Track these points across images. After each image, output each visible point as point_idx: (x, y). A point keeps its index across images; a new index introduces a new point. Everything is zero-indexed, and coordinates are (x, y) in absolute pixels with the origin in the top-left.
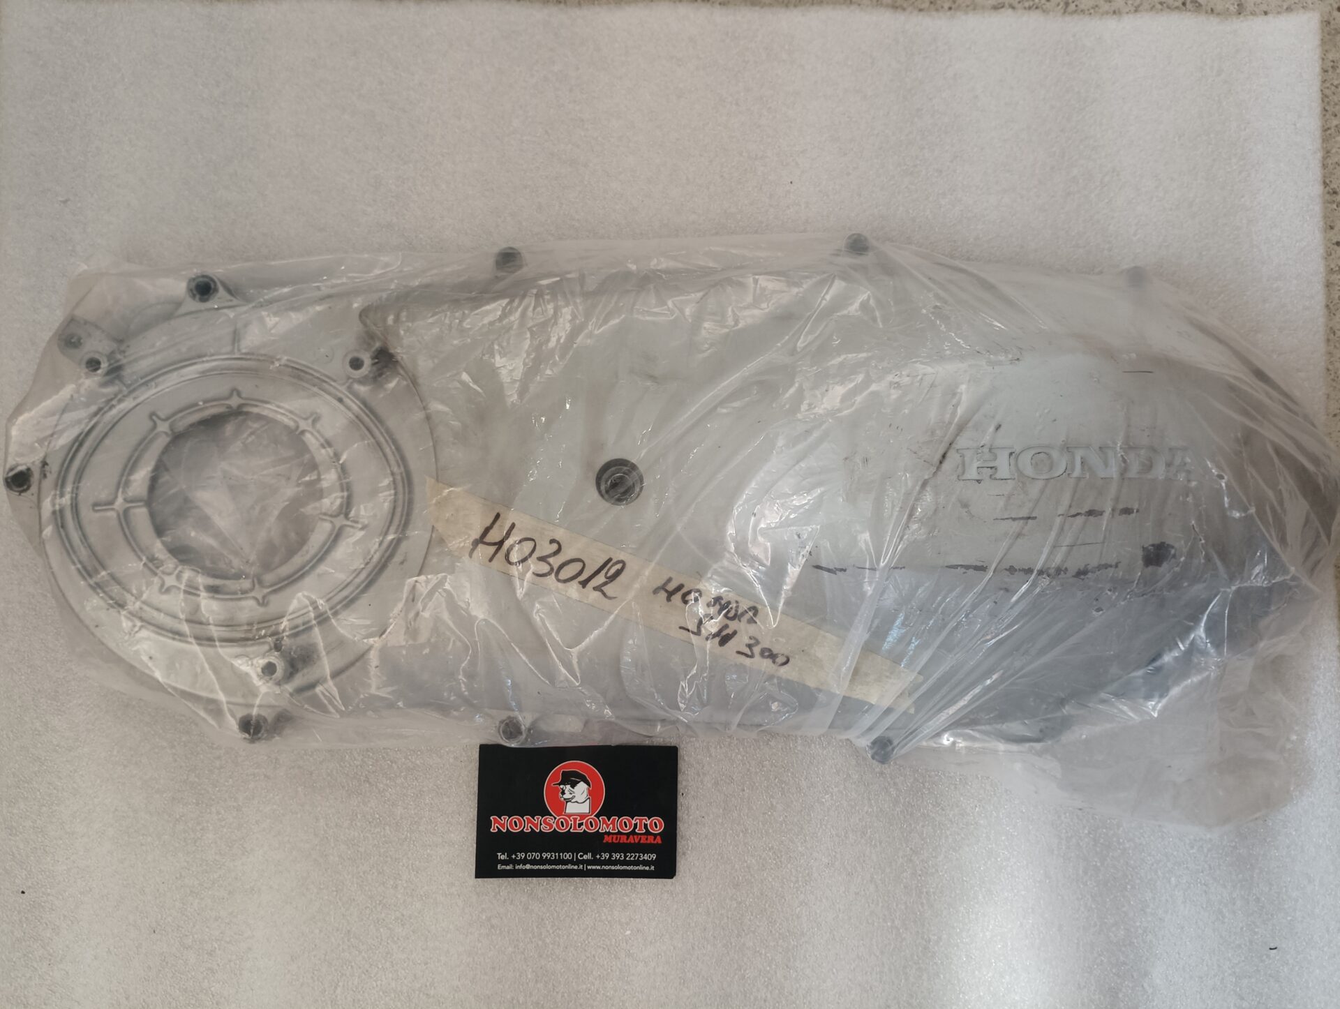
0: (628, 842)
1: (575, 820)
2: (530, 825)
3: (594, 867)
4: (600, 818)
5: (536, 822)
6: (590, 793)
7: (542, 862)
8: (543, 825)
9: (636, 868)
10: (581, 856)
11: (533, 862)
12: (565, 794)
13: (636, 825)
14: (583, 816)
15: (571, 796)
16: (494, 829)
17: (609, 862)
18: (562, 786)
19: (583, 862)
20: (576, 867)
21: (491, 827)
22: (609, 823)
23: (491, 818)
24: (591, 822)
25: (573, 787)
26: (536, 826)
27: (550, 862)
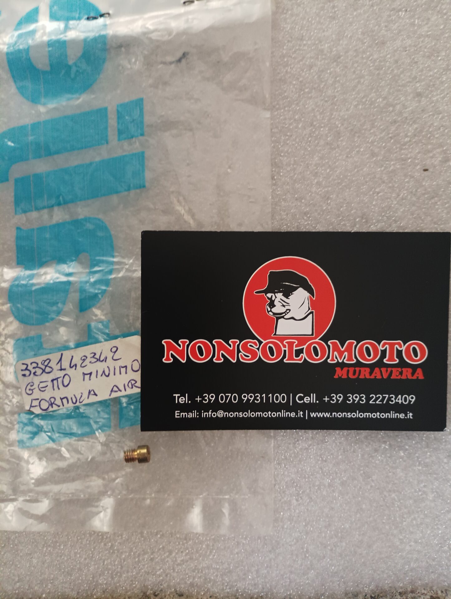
0: (372, 377)
1: (291, 345)
2: (222, 352)
3: (320, 415)
4: (329, 343)
5: (231, 349)
6: (313, 304)
7: (242, 406)
8: (243, 353)
9: (385, 416)
10: (301, 398)
11: (228, 407)
12: (275, 306)
13: (384, 352)
14: (302, 339)
15: (283, 310)
16: (168, 359)
17: (344, 407)
18: (269, 295)
19: (304, 407)
20: (293, 415)
21: (164, 357)
22: (343, 350)
23: (163, 342)
24: (315, 348)
25: (287, 295)
26: (231, 353)
27: (254, 407)
